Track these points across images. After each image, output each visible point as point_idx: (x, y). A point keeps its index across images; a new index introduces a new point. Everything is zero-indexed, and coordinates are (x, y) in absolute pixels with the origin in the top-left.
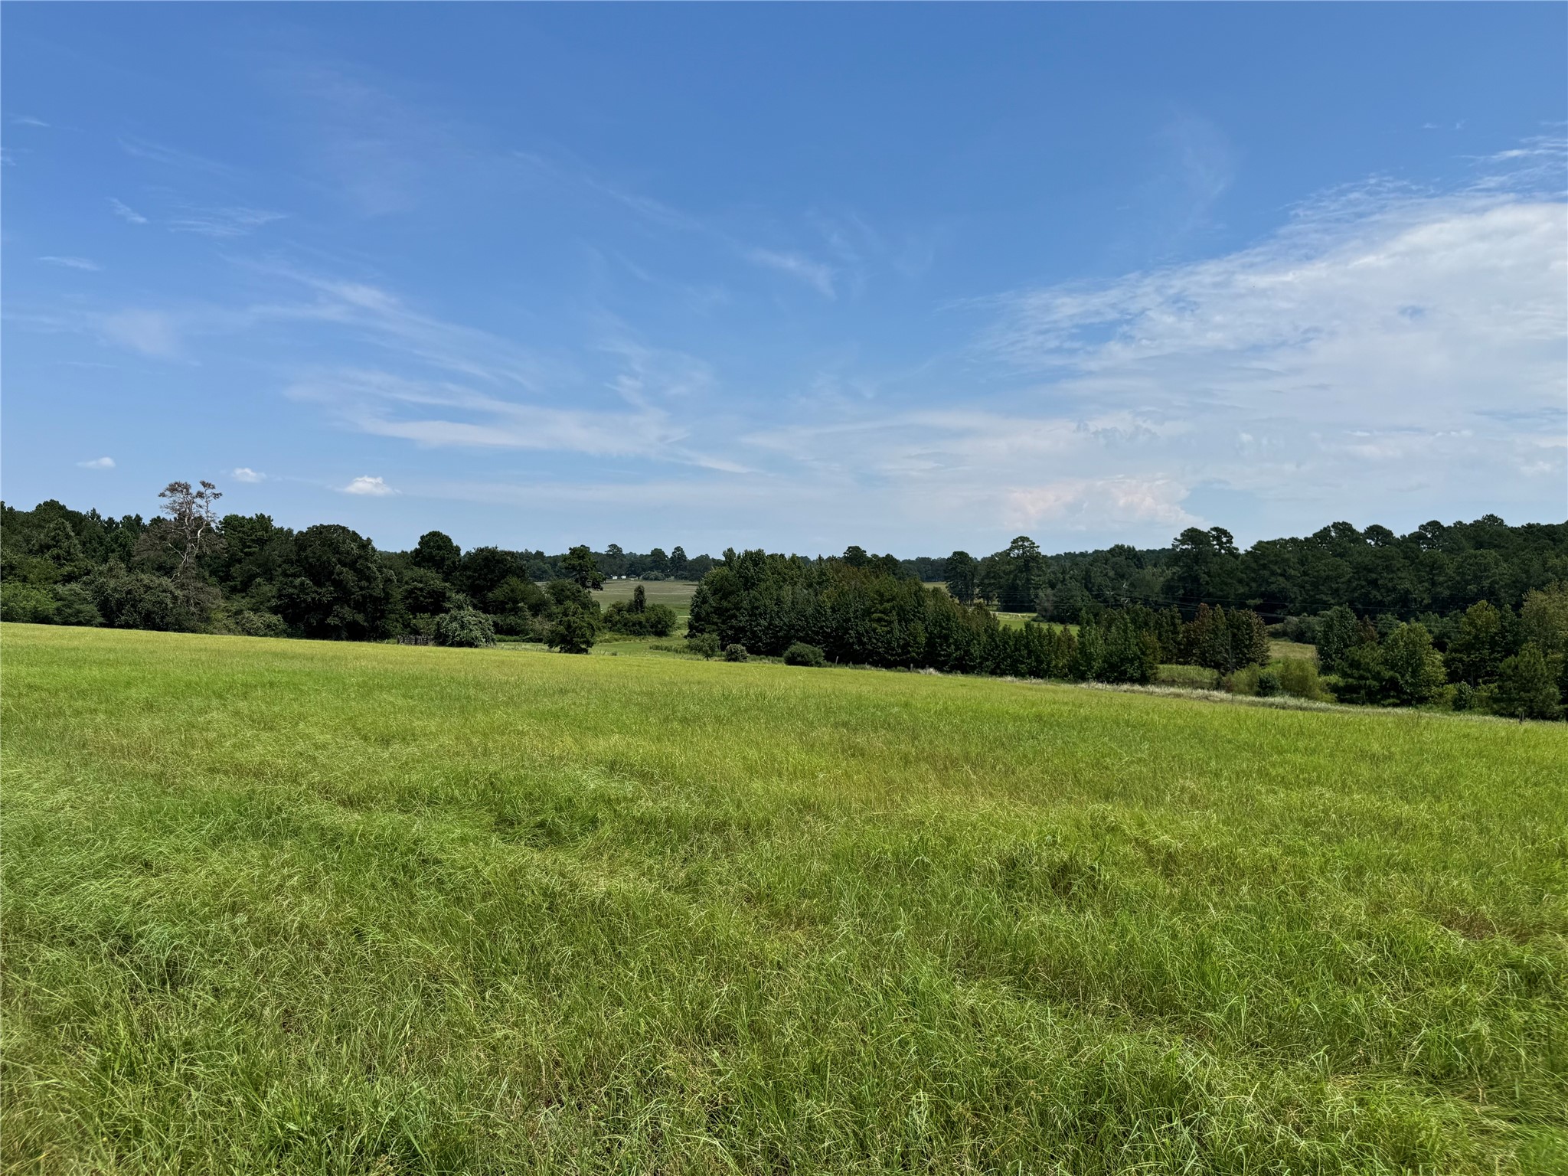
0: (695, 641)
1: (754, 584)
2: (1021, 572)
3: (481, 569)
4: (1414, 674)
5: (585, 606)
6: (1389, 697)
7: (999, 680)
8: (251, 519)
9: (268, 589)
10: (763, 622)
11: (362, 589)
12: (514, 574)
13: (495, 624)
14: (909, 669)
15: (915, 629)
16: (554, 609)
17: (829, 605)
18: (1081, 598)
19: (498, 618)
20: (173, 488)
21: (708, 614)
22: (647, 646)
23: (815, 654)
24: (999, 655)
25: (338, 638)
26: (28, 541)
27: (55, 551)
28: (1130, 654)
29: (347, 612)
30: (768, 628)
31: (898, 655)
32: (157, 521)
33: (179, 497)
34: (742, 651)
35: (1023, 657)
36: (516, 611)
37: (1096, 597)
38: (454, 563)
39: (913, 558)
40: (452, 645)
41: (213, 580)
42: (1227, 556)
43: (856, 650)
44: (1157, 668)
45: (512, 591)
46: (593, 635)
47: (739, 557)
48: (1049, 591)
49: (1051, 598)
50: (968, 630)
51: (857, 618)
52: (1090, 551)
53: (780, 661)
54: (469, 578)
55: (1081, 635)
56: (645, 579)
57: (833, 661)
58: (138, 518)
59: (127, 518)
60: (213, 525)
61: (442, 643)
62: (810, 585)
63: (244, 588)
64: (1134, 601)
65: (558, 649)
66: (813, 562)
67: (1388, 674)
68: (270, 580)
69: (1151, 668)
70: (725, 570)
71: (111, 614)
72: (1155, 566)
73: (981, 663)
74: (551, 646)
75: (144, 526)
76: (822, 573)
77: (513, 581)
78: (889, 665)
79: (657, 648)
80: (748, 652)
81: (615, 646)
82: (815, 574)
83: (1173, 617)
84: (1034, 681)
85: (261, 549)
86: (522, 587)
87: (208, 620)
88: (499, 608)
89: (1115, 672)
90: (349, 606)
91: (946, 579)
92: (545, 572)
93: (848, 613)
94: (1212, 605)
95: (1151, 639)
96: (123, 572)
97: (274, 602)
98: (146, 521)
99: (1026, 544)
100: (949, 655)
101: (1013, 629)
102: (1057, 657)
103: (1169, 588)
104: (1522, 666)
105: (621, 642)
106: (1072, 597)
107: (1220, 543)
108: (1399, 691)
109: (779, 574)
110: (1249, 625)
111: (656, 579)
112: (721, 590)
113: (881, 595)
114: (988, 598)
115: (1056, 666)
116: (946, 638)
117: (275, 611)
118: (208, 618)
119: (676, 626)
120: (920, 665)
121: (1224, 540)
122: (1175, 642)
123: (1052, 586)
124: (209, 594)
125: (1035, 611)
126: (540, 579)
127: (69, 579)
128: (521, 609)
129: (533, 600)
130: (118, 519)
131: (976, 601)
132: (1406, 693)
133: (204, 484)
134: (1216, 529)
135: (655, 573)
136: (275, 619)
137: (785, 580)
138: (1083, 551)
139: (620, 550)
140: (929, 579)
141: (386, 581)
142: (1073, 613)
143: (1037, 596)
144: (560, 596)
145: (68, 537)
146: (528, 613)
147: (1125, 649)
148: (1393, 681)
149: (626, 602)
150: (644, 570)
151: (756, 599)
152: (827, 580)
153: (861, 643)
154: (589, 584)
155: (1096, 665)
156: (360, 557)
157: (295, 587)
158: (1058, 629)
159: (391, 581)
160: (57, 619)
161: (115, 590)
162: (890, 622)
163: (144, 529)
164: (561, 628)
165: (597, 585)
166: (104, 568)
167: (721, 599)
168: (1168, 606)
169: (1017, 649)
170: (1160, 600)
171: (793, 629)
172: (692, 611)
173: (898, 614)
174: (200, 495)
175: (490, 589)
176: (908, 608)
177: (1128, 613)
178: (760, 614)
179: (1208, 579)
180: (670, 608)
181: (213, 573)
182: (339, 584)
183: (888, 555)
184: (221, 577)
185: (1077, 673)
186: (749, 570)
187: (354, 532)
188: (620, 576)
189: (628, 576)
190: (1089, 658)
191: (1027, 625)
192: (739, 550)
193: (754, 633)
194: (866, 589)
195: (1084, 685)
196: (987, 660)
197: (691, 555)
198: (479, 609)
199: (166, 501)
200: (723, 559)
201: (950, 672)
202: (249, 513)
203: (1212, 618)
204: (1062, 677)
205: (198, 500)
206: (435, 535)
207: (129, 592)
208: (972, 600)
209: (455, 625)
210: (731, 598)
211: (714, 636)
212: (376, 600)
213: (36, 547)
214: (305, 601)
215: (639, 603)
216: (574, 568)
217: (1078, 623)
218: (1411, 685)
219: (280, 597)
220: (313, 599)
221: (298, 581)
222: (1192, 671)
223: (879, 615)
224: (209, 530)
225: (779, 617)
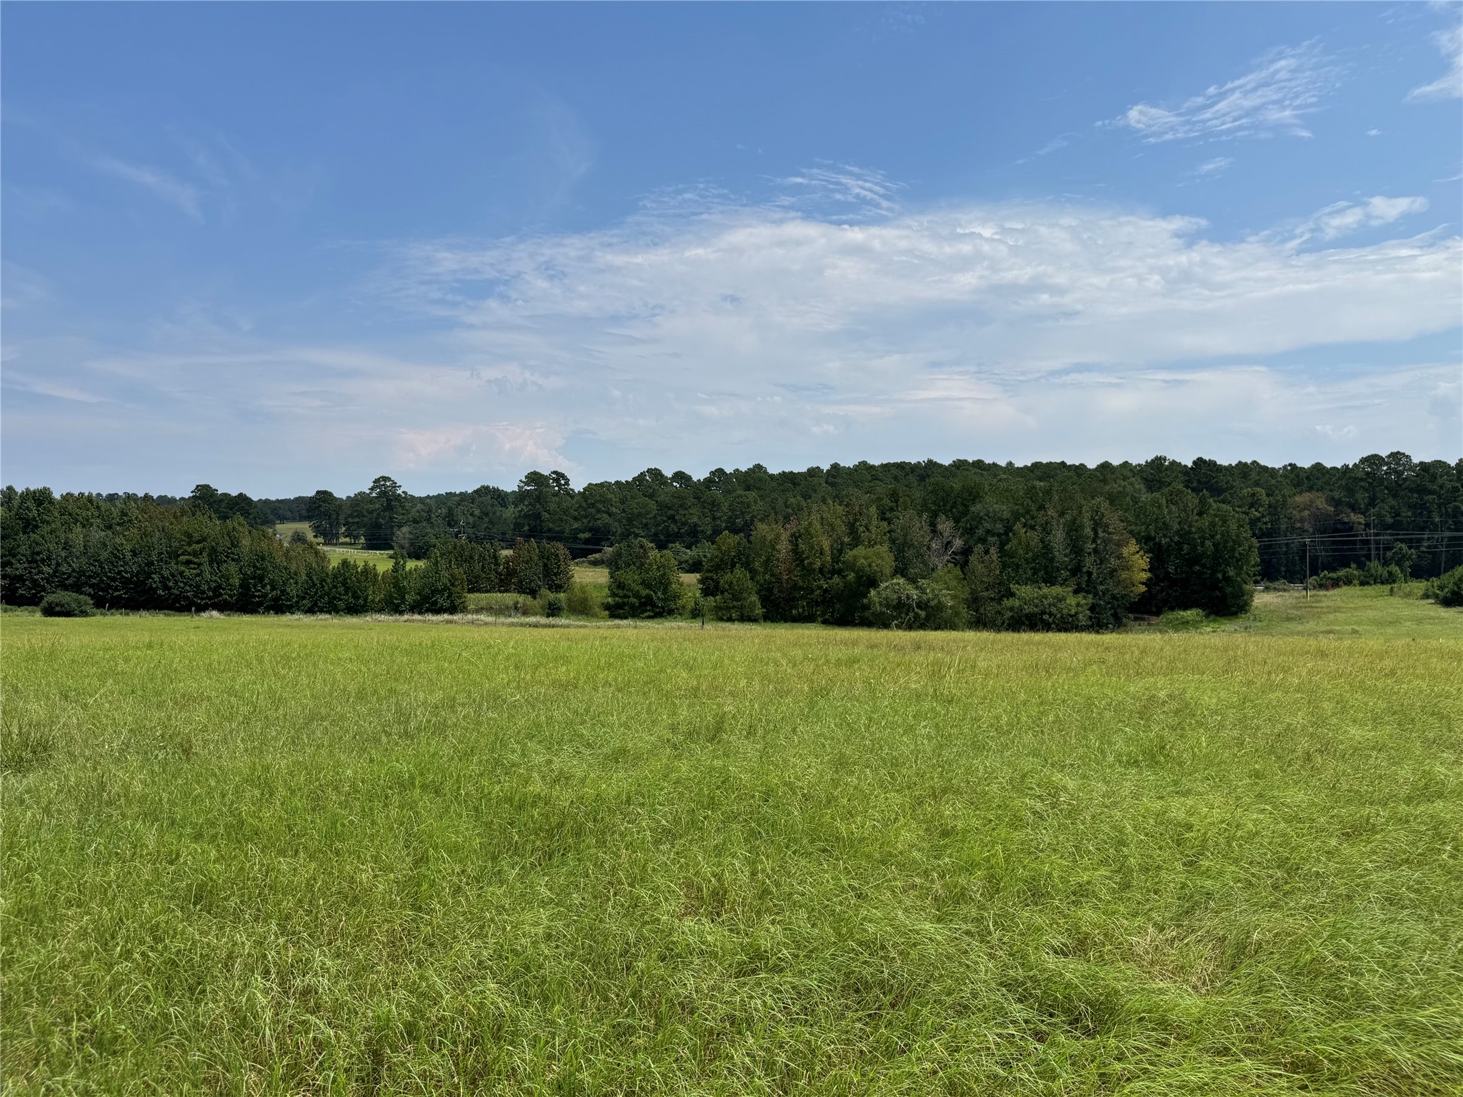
1: (37, 527)
4: (665, 592)
6: (646, 611)
14: (189, 612)
15: (228, 570)
17: (129, 547)
23: (81, 603)
24: (316, 593)
28: (439, 586)
30: (53, 575)
31: (208, 598)
35: (340, 594)
43: (160, 596)
44: (465, 597)
47: (21, 495)
48: (406, 529)
49: (407, 536)
50: (286, 569)
51: (161, 561)
62: (109, 527)
67: (645, 592)
69: (460, 598)
73: (297, 602)
76: (123, 513)
89: (427, 603)
93: (150, 556)
95: (459, 571)
99: (388, 483)
100: (265, 596)
101: (333, 563)
102: (374, 592)
104: (734, 581)
106: (427, 534)
107: (559, 485)
108: (653, 605)
109: (70, 514)
110: (557, 556)
113: (190, 536)
114: (354, 536)
115: (373, 601)
116: (261, 579)
121: (562, 482)
122: (496, 572)
125: (392, 549)
132: (658, 607)
134: (555, 473)
137: (76, 522)
142: (427, 550)
143: (394, 535)
147: (436, 581)
148: (649, 598)
151: (37, 544)
152: (130, 521)
153: (166, 588)
155: (410, 598)
162: (199, 565)
169: (334, 587)
171: (84, 575)
173: (209, 555)
176: (220, 549)
178: (43, 561)
179: (548, 516)
183: (241, 494)
185: (394, 605)
186: (30, 511)
190: (402, 592)
191: (344, 562)
192: (19, 488)
193: (34, 582)
194: (172, 530)
196: (304, 598)
218: (662, 600)
223: (187, 557)
225: (68, 563)
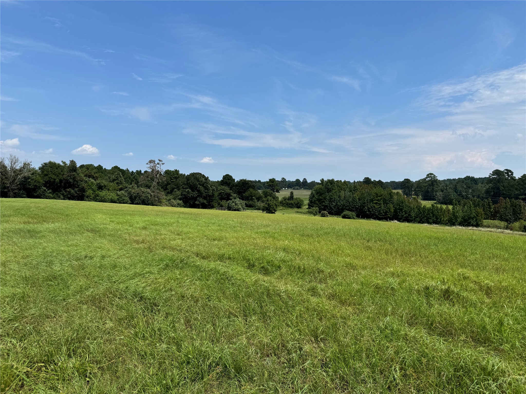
0: (310, 210)
1: (330, 191)
2: (430, 186)
3: (241, 186)
5: (274, 198)
7: (422, 225)
8: (173, 171)
9: (178, 193)
10: (334, 204)
11: (206, 192)
12: (252, 188)
13: (246, 204)
14: (387, 220)
15: (389, 206)
16: (264, 199)
17: (358, 198)
18: (453, 196)
19: (246, 202)
20: (151, 162)
21: (315, 201)
22: (294, 211)
23: (352, 215)
24: (422, 216)
25: (199, 208)
26: (109, 178)
27: (117, 181)
28: (472, 216)
29: (201, 200)
30: (336, 206)
31: (383, 215)
32: (146, 172)
33: (152, 164)
34: (326, 213)
35: (431, 217)
36: (252, 200)
37: (459, 195)
38: (233, 184)
39: (389, 181)
40: (232, 210)
41: (162, 190)
42: (511, 180)
43: (368, 214)
45: (251, 193)
46: (277, 208)
47: (326, 181)
48: (441, 193)
49: (442, 195)
50: (410, 207)
51: (368, 202)
52: (457, 178)
53: (340, 217)
54: (238, 189)
55: (453, 209)
56: (294, 189)
57: (359, 217)
58: (140, 171)
59: (137, 171)
60: (162, 173)
61: (230, 210)
62: (351, 191)
63: (171, 192)
64: (473, 197)
65: (265, 212)
66: (352, 183)
68: (179, 190)
69: (481, 221)
70: (321, 186)
71: (133, 200)
72: (482, 183)
73: (415, 219)
74: (263, 211)
75: (142, 173)
76: (355, 187)
77: (251, 190)
78: (380, 219)
79: (298, 212)
80: (328, 214)
81: (284, 211)
82: (353, 187)
83: (489, 203)
84: (435, 225)
85: (176, 180)
86: (254, 192)
87: (161, 202)
88: (246, 199)
89: (466, 222)
90: (202, 198)
91: (401, 189)
92: (261, 187)
93: (364, 201)
94: (505, 198)
95: (480, 210)
96: (136, 188)
97: (180, 197)
98: (143, 172)
99: (432, 176)
100: (402, 216)
101: (427, 206)
102: (444, 217)
103: (487, 192)
105: (286, 210)
106: (450, 195)
107: (508, 175)
109: (340, 187)
110: (520, 205)
111: (297, 189)
112: (319, 193)
113: (377, 194)
114: (418, 195)
115: (443, 220)
116: (401, 210)
117: (180, 199)
118: (161, 201)
119: (304, 205)
120: (392, 219)
121: (510, 174)
122: (490, 212)
123: (442, 191)
124: (161, 194)
125: (435, 200)
126: (260, 189)
127: (121, 189)
128: (254, 199)
129: (257, 196)
130: (135, 171)
131: (413, 196)
133: (159, 160)
134: (506, 170)
135: (297, 187)
136: (180, 202)
137: (342, 189)
138: (454, 178)
139: (285, 180)
140: (395, 189)
141: (213, 190)
142: (450, 201)
143: (436, 195)
144: (266, 195)
145: (121, 177)
146: (256, 200)
147: (470, 214)
149: (287, 197)
150: (293, 186)
151: (332, 196)
152: (357, 189)
153: (369, 211)
154: (275, 191)
155: (459, 220)
156: (205, 182)
157: (186, 192)
158: (444, 207)
159: (214, 190)
160: (117, 202)
161: (134, 193)
162: (380, 204)
163: (142, 174)
164: (266, 206)
165: (278, 191)
166: (131, 186)
167: (319, 196)
168: (487, 198)
169: (428, 214)
170: (484, 196)
171: (345, 206)
172: (309, 200)
173: (383, 201)
174: (158, 164)
175: (244, 193)
176: (387, 199)
177: (471, 201)
178: (333, 201)
179: (503, 188)
180: (302, 199)
181: (162, 188)
182: (199, 191)
183: (379, 180)
184: (164, 189)
185: (451, 223)
186: (329, 186)
187: (203, 175)
188: (285, 188)
189: (288, 188)
190: (456, 217)
191: (432, 205)
192: (326, 179)
193: (331, 207)
194: (371, 192)
195: (454, 227)
196: (417, 218)
197: (309, 181)
198: (241, 199)
199: (148, 166)
200: (320, 182)
201: (403, 222)
202: (173, 169)
203: (505, 203)
204: (446, 224)
205: (158, 165)
206: (227, 175)
207: (138, 194)
208: (411, 196)
209: (233, 204)
210: (323, 195)
211: (317, 208)
212: (210, 196)
213: (112, 180)
214: (189, 196)
215: (291, 197)
216: (270, 186)
217: (452, 205)
219: (182, 195)
220: (191, 196)
221: (187, 190)
222: (497, 222)
223: (376, 201)
224: (161, 174)
225: (340, 202)
